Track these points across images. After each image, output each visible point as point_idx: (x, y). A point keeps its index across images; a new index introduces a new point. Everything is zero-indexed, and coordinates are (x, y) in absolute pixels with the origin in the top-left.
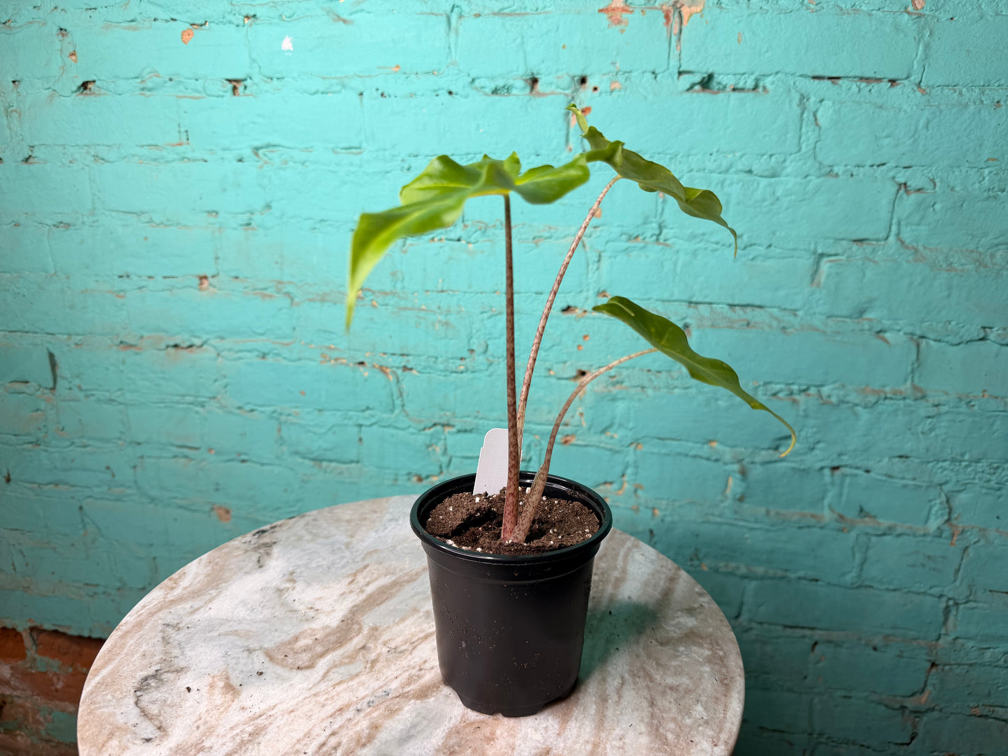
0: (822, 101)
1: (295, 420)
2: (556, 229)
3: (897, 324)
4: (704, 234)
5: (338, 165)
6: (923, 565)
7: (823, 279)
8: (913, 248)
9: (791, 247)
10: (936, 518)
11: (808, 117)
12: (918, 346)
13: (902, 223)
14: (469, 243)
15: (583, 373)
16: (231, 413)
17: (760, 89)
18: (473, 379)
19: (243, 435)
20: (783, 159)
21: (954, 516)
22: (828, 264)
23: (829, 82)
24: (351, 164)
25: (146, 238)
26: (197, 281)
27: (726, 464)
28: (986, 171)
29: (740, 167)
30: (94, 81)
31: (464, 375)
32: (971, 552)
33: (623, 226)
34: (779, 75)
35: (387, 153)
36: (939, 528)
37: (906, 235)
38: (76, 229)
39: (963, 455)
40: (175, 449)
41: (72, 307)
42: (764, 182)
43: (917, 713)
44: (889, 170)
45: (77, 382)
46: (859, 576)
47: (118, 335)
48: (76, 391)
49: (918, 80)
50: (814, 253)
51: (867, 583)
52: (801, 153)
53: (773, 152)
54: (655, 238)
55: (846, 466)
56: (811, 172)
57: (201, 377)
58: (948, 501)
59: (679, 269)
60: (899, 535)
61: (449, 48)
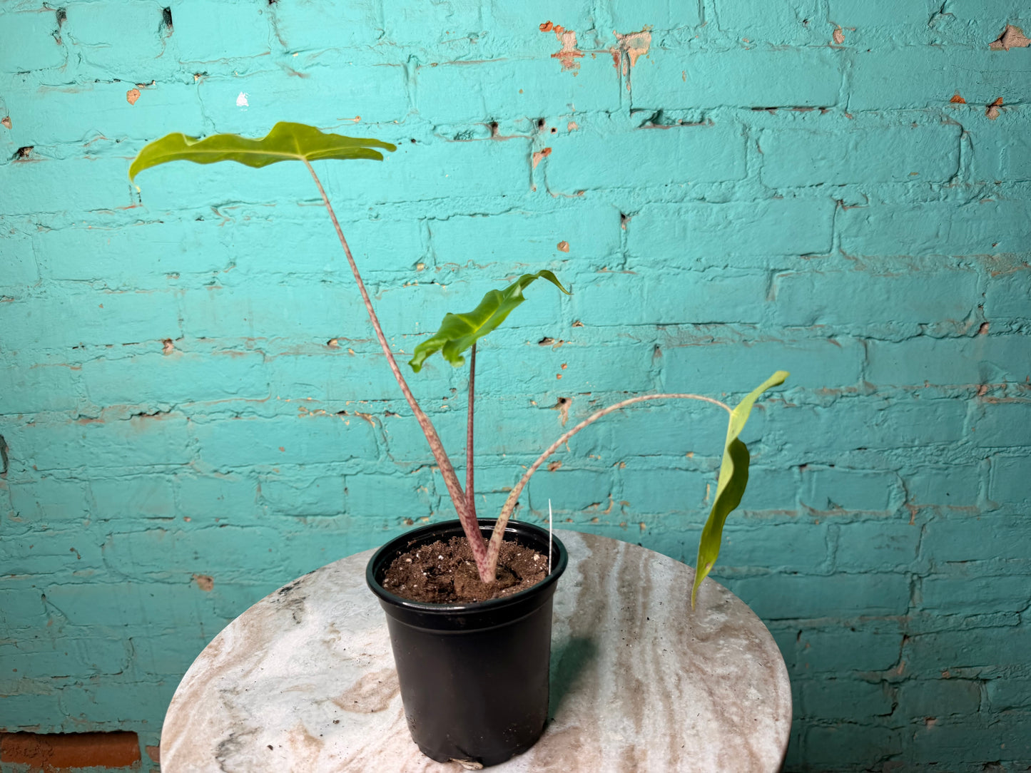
0: (762, 130)
1: (275, 478)
2: (528, 265)
3: (846, 328)
4: (665, 260)
5: (303, 217)
6: (888, 546)
7: (776, 294)
8: (854, 258)
9: (746, 265)
10: (896, 502)
11: (751, 145)
12: (866, 346)
13: (842, 236)
14: (443, 285)
15: (563, 401)
16: (206, 477)
17: (706, 122)
18: (456, 417)
19: (221, 498)
20: (732, 185)
21: (910, 497)
22: (780, 279)
23: (767, 112)
24: (317, 216)
25: (101, 306)
26: (160, 345)
27: (703, 473)
28: (910, 184)
29: (694, 195)
30: (32, 147)
31: (448, 414)
32: (928, 529)
33: (590, 258)
34: (722, 108)
35: (353, 203)
36: (898, 510)
37: (847, 247)
38: (22, 302)
39: (913, 441)
40: (146, 521)
41: (22, 384)
42: (716, 208)
43: (896, 684)
44: (827, 189)
45: (32, 462)
46: (833, 564)
47: (76, 409)
48: (32, 472)
49: (844, 107)
50: (767, 269)
51: (840, 569)
52: (748, 178)
53: (723, 179)
54: (620, 266)
55: (812, 463)
56: (759, 195)
57: (172, 444)
58: (904, 485)
59: (645, 295)
60: (864, 522)
61: (409, 97)
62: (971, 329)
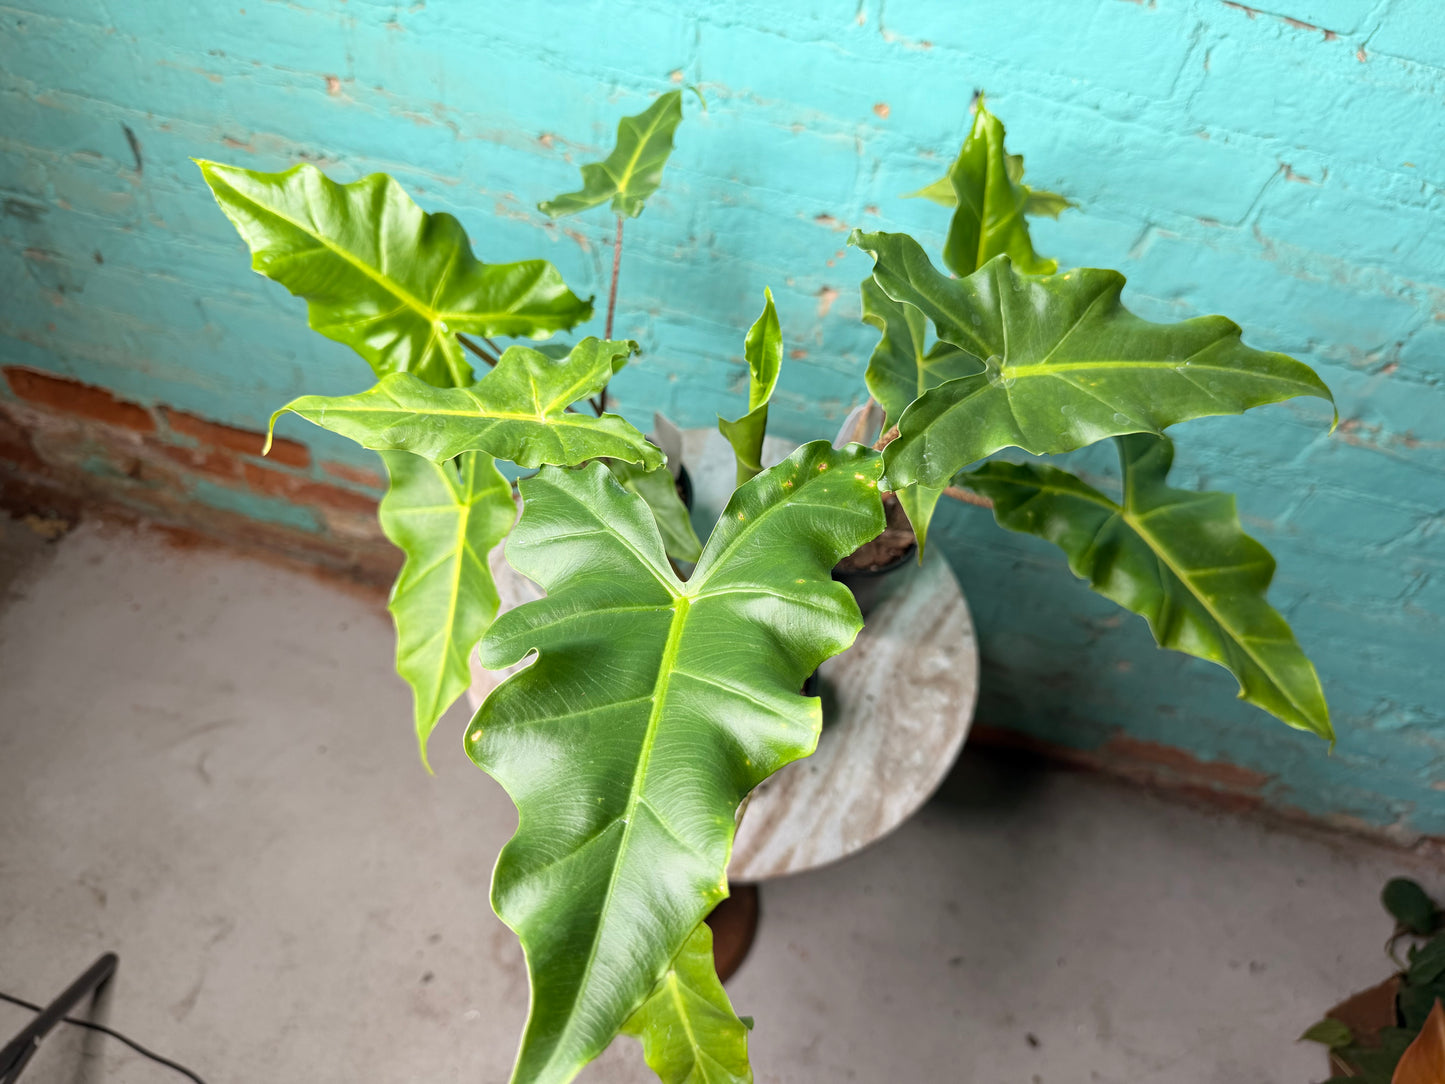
0: (1223, 37)
7: (1145, 251)
8: (1267, 242)
9: (1118, 208)
11: (1198, 54)
13: (1266, 211)
15: (825, 290)
17: (1146, 1)
18: (690, 271)
20: (1144, 102)
22: (1157, 237)
23: (1243, 13)
25: (243, 12)
26: (323, 82)
28: (1396, 176)
29: (1086, 98)
31: (680, 264)
33: (914, 135)
37: (1265, 226)
41: (148, 80)
42: (1112, 123)
45: (170, 169)
47: (219, 127)
48: (171, 179)
49: (1363, 41)
50: (1145, 220)
52: (1172, 100)
53: (1135, 90)
56: (1176, 126)
62: (1372, 364)
